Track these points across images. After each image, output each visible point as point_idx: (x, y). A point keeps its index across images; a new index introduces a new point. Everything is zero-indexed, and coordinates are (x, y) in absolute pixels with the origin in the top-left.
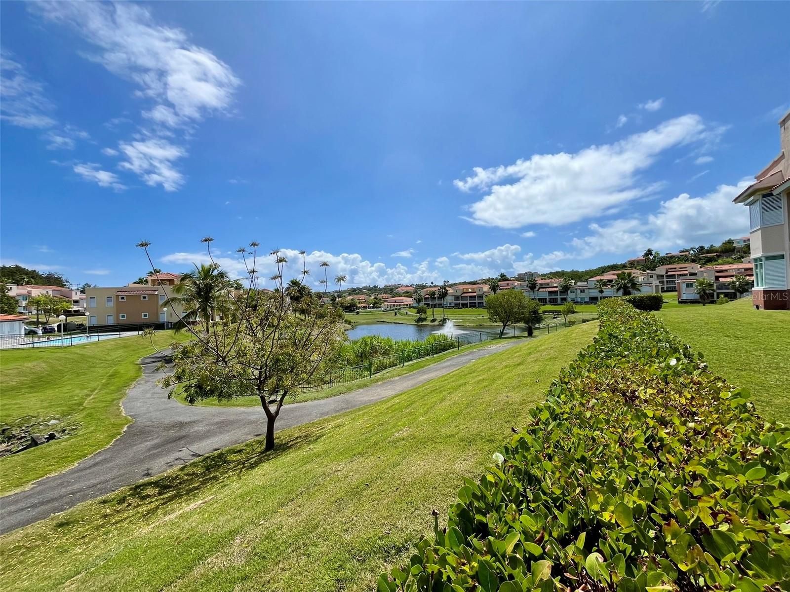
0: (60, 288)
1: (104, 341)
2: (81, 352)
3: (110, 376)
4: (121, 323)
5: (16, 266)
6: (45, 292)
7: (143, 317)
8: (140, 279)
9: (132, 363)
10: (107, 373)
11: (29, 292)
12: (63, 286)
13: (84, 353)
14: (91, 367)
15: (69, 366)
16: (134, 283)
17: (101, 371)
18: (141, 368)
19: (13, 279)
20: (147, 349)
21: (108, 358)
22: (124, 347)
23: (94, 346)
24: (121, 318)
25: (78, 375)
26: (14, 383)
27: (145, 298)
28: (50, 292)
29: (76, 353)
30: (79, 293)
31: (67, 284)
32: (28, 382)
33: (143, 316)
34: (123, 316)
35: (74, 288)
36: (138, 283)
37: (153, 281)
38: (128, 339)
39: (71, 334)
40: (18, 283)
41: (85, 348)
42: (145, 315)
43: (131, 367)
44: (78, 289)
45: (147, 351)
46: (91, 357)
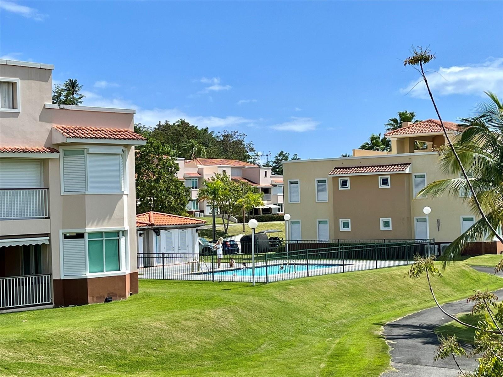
0: (242, 164)
1: (318, 278)
2: (283, 298)
3: (332, 356)
4: (344, 239)
5: (183, 123)
6: (220, 171)
7: (382, 228)
8: (373, 138)
9: (369, 332)
10: (327, 349)
11: (200, 173)
12: (245, 158)
13: (287, 300)
14: (300, 332)
15: (266, 325)
16: (363, 147)
17: (317, 344)
18: (386, 348)
19: (179, 148)
20: (395, 304)
21: (326, 316)
22: (353, 294)
23: (301, 287)
24: (342, 229)
25: (281, 345)
26: (194, 347)
27: (385, 182)
28: (229, 172)
29: (275, 299)
30: (269, 172)
31: (250, 154)
32: (212, 347)
33: (382, 224)
34: (346, 225)
35: (262, 162)
36: (370, 148)
37: (401, 141)
38: (358, 277)
39: (264, 258)
40: (186, 154)
41: (287, 289)
42: (386, 224)
43: (367, 342)
44: (267, 165)
45: (393, 308)
46: (299, 311)
